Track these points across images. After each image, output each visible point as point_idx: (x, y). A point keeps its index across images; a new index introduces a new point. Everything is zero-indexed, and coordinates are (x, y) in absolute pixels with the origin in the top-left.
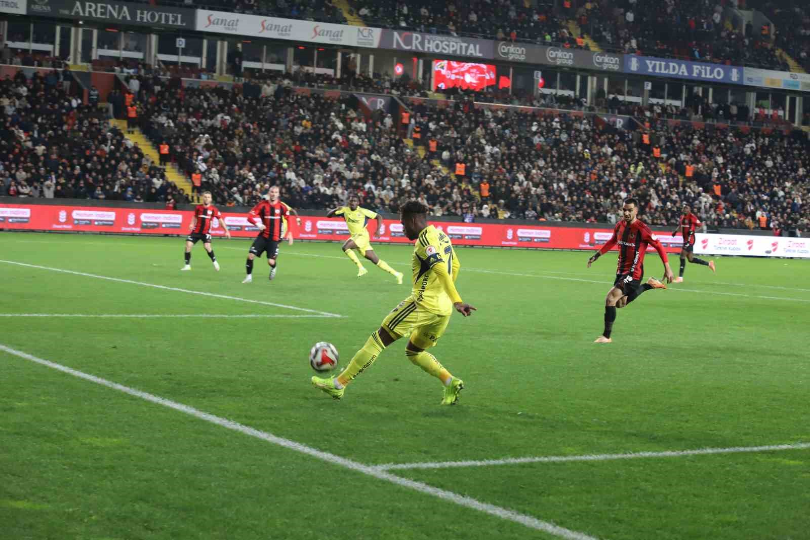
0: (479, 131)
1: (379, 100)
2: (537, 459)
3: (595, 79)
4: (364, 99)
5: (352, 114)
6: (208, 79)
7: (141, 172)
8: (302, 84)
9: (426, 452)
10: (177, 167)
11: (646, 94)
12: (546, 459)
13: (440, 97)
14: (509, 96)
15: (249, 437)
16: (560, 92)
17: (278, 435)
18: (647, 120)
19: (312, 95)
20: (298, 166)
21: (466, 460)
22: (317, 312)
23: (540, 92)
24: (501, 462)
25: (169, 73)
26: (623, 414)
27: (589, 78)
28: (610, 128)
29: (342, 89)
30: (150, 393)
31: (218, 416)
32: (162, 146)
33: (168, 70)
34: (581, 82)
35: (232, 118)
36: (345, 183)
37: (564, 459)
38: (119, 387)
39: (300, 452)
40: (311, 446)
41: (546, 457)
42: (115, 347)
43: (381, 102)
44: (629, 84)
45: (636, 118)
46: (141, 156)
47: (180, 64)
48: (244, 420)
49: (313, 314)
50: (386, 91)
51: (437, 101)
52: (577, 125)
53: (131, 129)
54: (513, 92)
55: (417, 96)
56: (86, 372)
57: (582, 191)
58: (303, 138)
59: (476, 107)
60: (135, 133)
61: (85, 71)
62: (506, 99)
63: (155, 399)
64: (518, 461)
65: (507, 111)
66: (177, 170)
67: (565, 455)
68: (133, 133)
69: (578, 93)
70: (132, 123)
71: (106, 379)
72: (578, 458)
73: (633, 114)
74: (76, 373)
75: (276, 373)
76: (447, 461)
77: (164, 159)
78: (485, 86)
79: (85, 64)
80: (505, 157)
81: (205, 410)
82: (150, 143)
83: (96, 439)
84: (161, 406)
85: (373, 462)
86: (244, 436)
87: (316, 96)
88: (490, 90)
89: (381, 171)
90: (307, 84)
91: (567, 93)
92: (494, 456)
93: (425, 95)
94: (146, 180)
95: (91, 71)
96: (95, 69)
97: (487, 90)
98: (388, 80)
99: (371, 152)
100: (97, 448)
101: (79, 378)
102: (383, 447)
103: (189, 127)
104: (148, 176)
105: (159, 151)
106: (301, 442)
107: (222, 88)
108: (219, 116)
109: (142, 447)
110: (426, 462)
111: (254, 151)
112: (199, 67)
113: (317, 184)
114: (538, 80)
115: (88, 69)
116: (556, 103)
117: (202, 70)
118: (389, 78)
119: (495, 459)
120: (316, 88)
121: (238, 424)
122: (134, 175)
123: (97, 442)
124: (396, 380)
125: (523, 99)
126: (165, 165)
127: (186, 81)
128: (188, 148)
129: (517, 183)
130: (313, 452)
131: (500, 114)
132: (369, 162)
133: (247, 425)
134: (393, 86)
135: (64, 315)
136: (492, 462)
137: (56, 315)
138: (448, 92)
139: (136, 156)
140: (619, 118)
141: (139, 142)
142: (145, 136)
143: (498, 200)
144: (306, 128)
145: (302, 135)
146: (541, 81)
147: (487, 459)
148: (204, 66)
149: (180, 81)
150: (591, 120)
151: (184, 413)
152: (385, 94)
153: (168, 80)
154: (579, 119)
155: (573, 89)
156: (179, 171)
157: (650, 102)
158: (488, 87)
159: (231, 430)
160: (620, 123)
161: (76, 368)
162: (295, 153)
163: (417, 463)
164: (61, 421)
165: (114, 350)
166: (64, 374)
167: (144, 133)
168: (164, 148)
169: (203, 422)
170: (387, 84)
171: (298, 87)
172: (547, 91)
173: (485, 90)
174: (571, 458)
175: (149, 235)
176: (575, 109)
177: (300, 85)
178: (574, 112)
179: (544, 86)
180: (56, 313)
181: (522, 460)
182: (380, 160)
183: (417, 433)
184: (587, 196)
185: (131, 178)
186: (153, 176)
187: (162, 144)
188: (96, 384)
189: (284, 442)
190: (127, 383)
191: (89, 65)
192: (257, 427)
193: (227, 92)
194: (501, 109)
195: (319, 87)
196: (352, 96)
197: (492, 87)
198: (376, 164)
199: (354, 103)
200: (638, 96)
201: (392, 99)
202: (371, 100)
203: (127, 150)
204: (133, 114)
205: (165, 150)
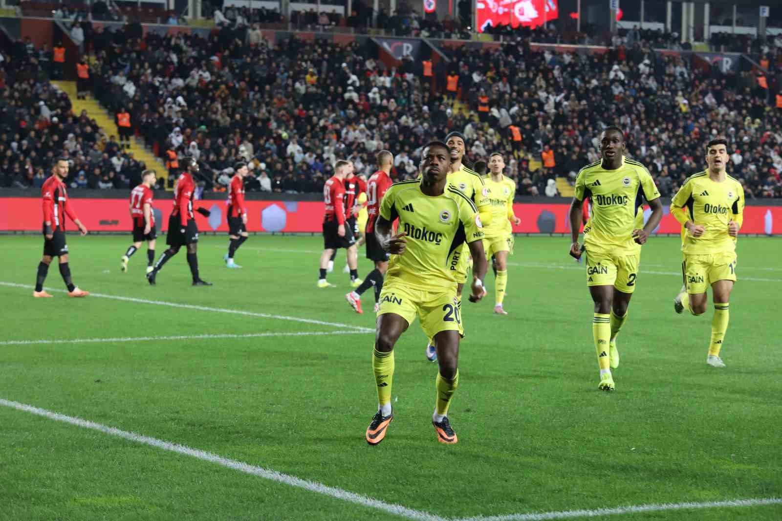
0: (539, 82)
1: (405, 45)
2: (664, 506)
3: (692, 5)
4: (385, 45)
5: (369, 65)
6: (178, 23)
7: (96, 150)
8: (303, 26)
9: (521, 501)
10: (143, 142)
11: (762, 23)
12: (676, 506)
13: (487, 39)
14: (578, 34)
15: (294, 488)
16: (646, 26)
17: (330, 485)
18: (765, 57)
19: (316, 41)
20: (302, 137)
21: (574, 509)
22: (350, 326)
23: (618, 26)
24: (619, 511)
25: (125, 18)
26: (768, 446)
27: (684, 5)
28: (713, 71)
29: (356, 32)
30: (157, 438)
31: (248, 463)
32: (120, 116)
33: (126, 13)
34: (673, 10)
35: (212, 74)
36: (365, 156)
37: (699, 506)
38: (115, 431)
39: (360, 505)
40: (374, 498)
41: (676, 503)
42: (98, 381)
44: (738, 11)
45: (748, 56)
46: (96, 128)
47: (139, 5)
48: (284, 468)
49: (344, 329)
50: (413, 33)
51: (481, 44)
52: (670, 70)
53: (80, 94)
54: (582, 27)
55: (455, 38)
56: (69, 414)
57: (679, 156)
58: (308, 99)
59: (535, 50)
60: (87, 98)
61: (13, 16)
62: (573, 38)
63: (165, 445)
64: (641, 509)
65: (575, 53)
66: (143, 146)
67: (701, 501)
68: (83, 98)
69: (669, 26)
70: (83, 86)
71: (96, 421)
72: (717, 504)
73: (744, 50)
74: (56, 416)
75: (313, 407)
76: (550, 511)
77: (124, 132)
78: (545, 20)
79: (11, 7)
80: (575, 114)
81: (232, 456)
82: (104, 111)
83: (100, 499)
84: (174, 453)
85: (457, 515)
86: (288, 488)
87: (321, 42)
88: (552, 27)
89: (412, 140)
90: (309, 26)
91: (654, 26)
92: (609, 503)
93: (468, 36)
94: (104, 160)
95: (21, 16)
96: (25, 14)
97: (548, 26)
98: (416, 19)
99: (400, 115)
100: (103, 509)
101: (60, 422)
102: (466, 496)
103: (156, 89)
104: (106, 155)
105: (117, 122)
106: (360, 492)
107: (196, 36)
108: (194, 73)
109: (161, 506)
110: (524, 513)
111: (243, 118)
112: (165, 8)
113: (328, 159)
114: (614, 11)
115: (16, 14)
116: (641, 39)
117: (169, 12)
118: (417, 16)
119: (611, 506)
120: (321, 32)
121: (277, 473)
122: (85, 155)
123: (101, 501)
124: (468, 411)
125: (596, 37)
126: (128, 139)
127: (147, 26)
128: (157, 115)
129: (592, 149)
130: (379, 504)
131: (567, 58)
132: (396, 127)
133: (288, 474)
134: (424, 24)
135: (22, 342)
136: (607, 511)
137: (12, 342)
138: (495, 31)
139: (89, 129)
140: (727, 56)
141: (88, 111)
143: (568, 172)
145: (307, 95)
146: (618, 11)
147: (602, 507)
148: (172, 7)
149: (140, 29)
150: (688, 61)
151: (206, 461)
152: (413, 37)
153: (125, 27)
154: (673, 61)
155: (663, 20)
156: (146, 148)
157: (768, 34)
158: (549, 23)
159: (270, 481)
160: (727, 64)
161: (53, 410)
162: (297, 119)
163: (513, 514)
164: (48, 478)
165: (98, 385)
166: (40, 418)
167: (96, 98)
168: (122, 118)
169: (231, 471)
170: (416, 24)
171: (297, 31)
172: (628, 25)
173: (545, 27)
174: (707, 505)
175: (110, 233)
176: (666, 48)
177: (301, 28)
178: (665, 51)
179: (623, 18)
180: (12, 339)
181: (646, 508)
182: (412, 125)
183: (507, 478)
184: (687, 162)
185: (83, 158)
186: (112, 155)
187: (120, 112)
188: (85, 429)
189: (337, 493)
190: (125, 427)
191: (18, 9)
192: (304, 476)
193: (202, 40)
194: (569, 52)
195: (324, 30)
196: (369, 41)
197: (554, 21)
198: (405, 129)
199: (374, 51)
200: (751, 26)
201: (423, 43)
202: (395, 45)
203: (76, 120)
204: (83, 74)
205: (125, 120)
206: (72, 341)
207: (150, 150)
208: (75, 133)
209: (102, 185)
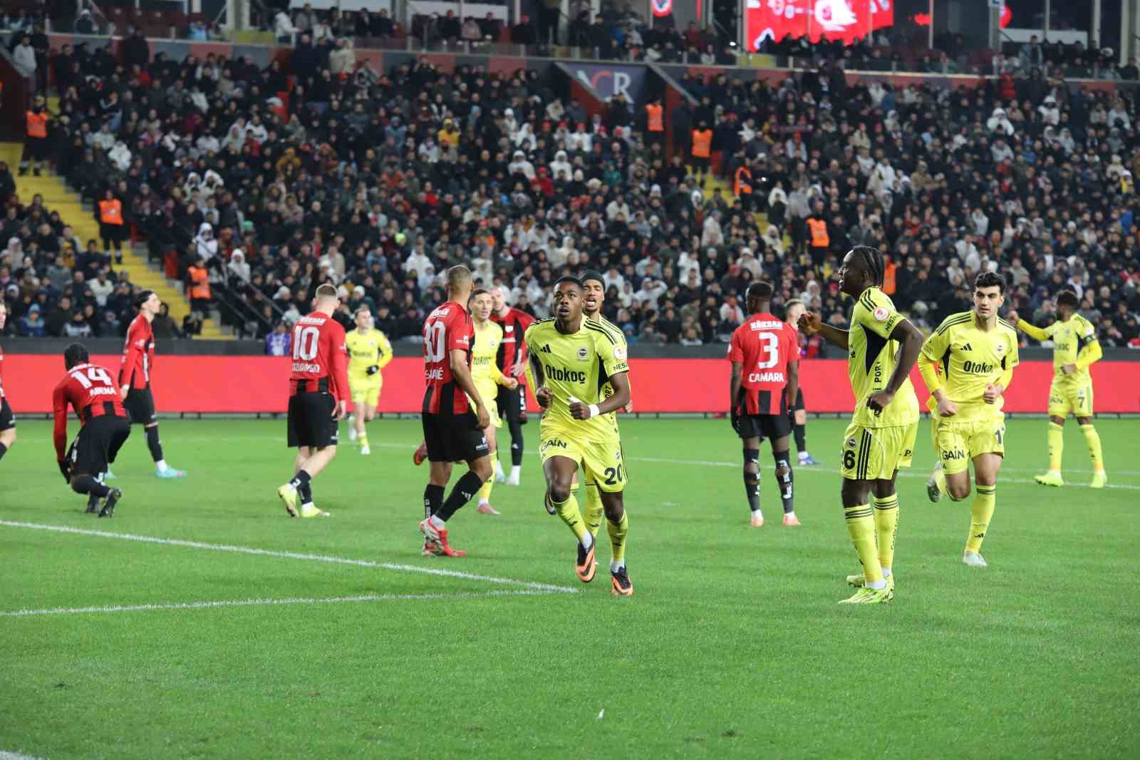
0: (860, 139)
1: (618, 75)
4: (582, 76)
5: (554, 111)
6: (208, 38)
7: (59, 267)
8: (433, 43)
10: (146, 251)
13: (766, 63)
14: (930, 53)
16: (1054, 36)
19: (458, 70)
20: (432, 241)
22: (518, 582)
23: (1003, 38)
25: (112, 27)
29: (528, 53)
32: (103, 204)
36: (545, 275)
42: (61, 685)
43: (622, 81)
46: (59, 227)
47: (137, 5)
50: (632, 53)
51: (754, 72)
52: (1098, 116)
53: (29, 165)
54: (937, 41)
55: (707, 62)
57: (1115, 272)
58: (442, 175)
59: (851, 83)
60: (44, 172)
62: (921, 60)
65: (922, 88)
66: (146, 259)
68: (35, 172)
69: (1097, 37)
70: (36, 151)
75: (451, 728)
77: (111, 234)
78: (870, 29)
80: (925, 199)
82: (76, 197)
87: (465, 70)
88: (883, 40)
89: (631, 245)
90: (445, 43)
91: (1070, 37)
93: (730, 59)
94: (76, 284)
97: (875, 39)
98: (637, 28)
99: (607, 200)
103: (168, 156)
104: (79, 275)
105: (98, 215)
107: (241, 60)
108: (238, 126)
111: (326, 207)
112: (186, 11)
114: (997, 10)
116: (1044, 61)
117: (192, 17)
118: (639, 22)
120: (467, 52)
122: (40, 275)
124: (731, 734)
125: (962, 59)
126: (118, 247)
127: (156, 45)
128: (170, 203)
131: (910, 97)
132: (601, 222)
134: (651, 38)
138: (780, 48)
139: (46, 229)
141: (45, 196)
142: (62, 179)
143: (913, 302)
144: (445, 149)
145: (440, 165)
146: (1004, 11)
148: (197, 8)
149: (144, 47)
150: (1130, 98)
152: (632, 61)
153: (112, 44)
154: (1104, 100)
155: (1086, 26)
156: (151, 262)
158: (876, 33)
162: (423, 209)
165: (63, 692)
167: (60, 172)
168: (108, 209)
170: (636, 38)
171: (424, 52)
172: (1020, 35)
173: (870, 41)
176: (1090, 76)
177: (430, 48)
178: (1089, 82)
179: (1011, 24)
182: (629, 218)
185: (36, 281)
186: (90, 274)
187: (104, 198)
193: (253, 68)
194: (912, 85)
195: (472, 49)
196: (553, 68)
197: (886, 30)
198: (617, 227)
199: (561, 86)
201: (650, 72)
202: (599, 75)
203: (22, 213)
204: (37, 129)
205: (113, 212)
206: (14, 613)
207: (157, 267)
208: (20, 236)
209: (71, 330)
